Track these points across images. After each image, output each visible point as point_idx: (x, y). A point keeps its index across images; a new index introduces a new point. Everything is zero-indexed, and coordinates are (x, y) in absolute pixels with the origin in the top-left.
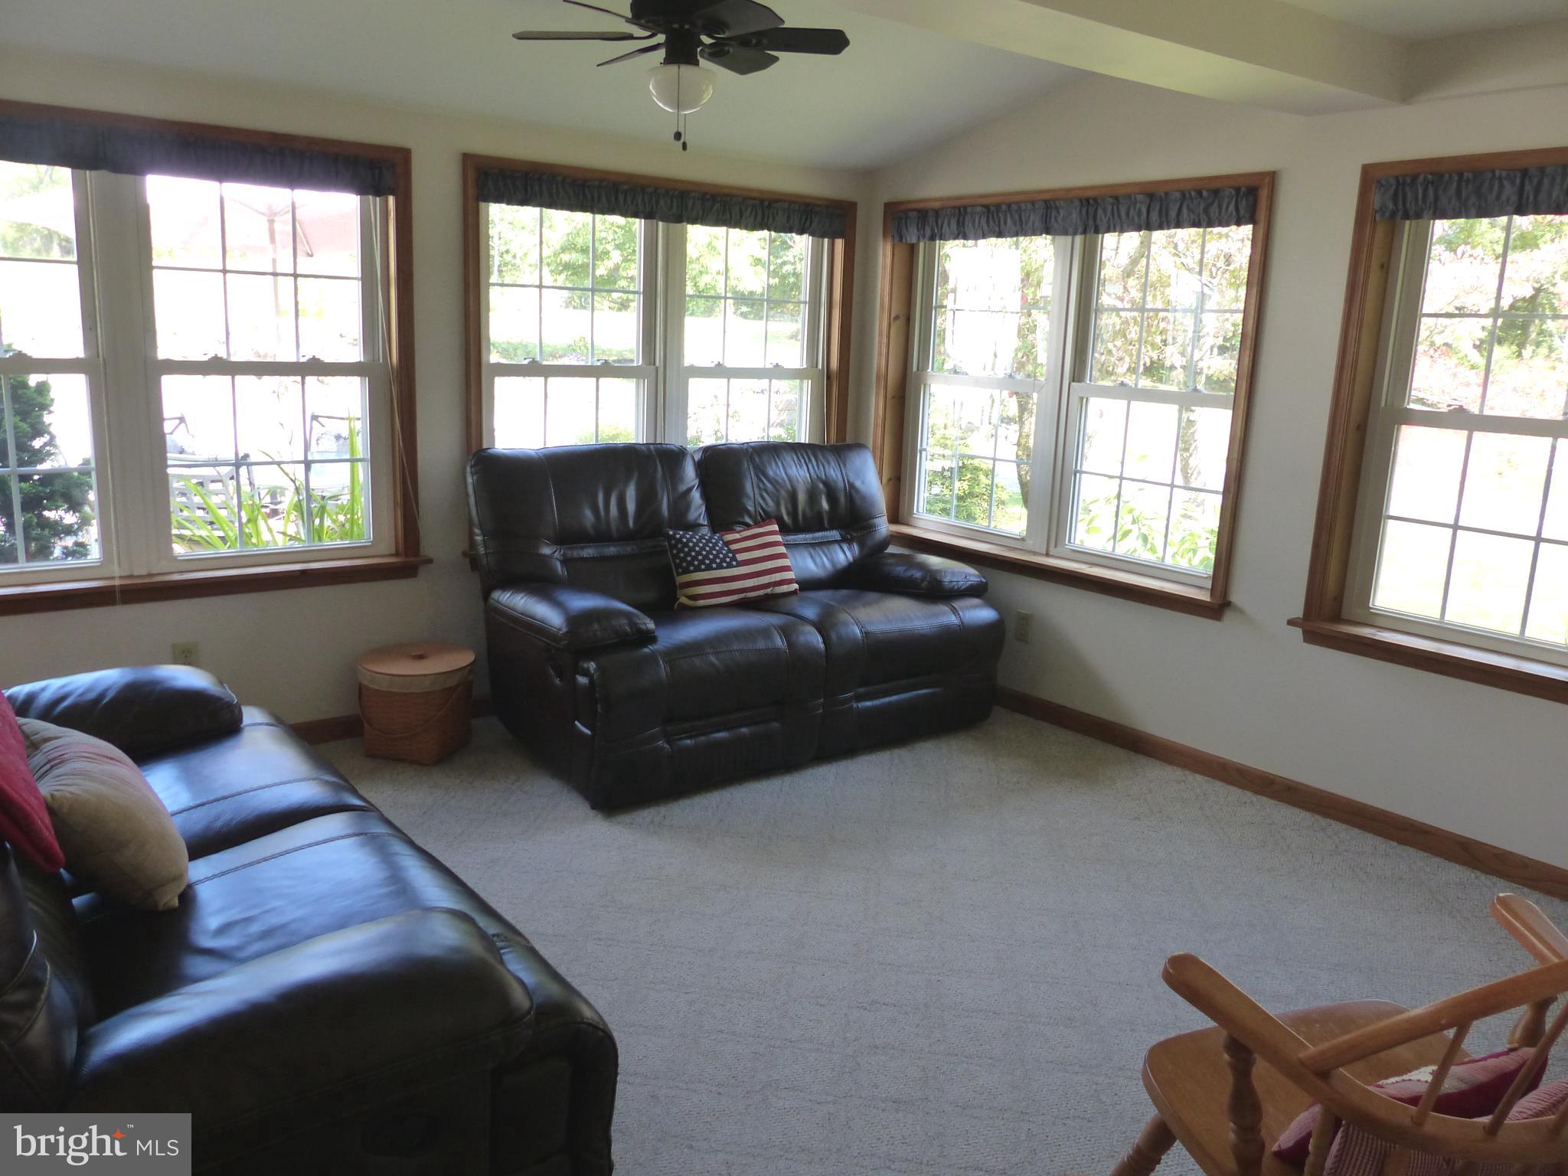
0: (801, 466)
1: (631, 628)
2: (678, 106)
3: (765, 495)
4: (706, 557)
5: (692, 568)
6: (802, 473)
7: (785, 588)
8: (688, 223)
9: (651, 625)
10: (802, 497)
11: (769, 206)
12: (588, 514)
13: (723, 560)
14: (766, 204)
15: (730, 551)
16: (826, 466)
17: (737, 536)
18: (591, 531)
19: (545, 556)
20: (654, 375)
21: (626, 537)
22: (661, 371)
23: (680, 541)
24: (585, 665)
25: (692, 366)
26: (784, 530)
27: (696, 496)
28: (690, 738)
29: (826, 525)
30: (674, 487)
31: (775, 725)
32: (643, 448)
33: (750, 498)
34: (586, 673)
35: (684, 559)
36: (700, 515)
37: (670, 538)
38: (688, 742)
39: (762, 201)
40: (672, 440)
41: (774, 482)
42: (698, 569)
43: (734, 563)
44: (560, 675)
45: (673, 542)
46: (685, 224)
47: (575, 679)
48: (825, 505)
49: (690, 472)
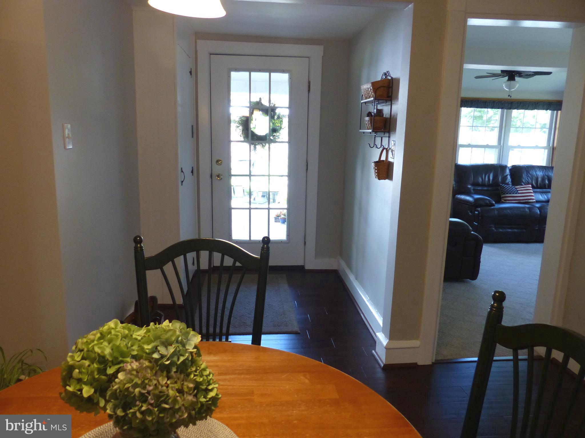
0: (540, 172)
1: (489, 202)
2: (510, 89)
3: (528, 178)
4: (510, 191)
5: (506, 193)
6: (540, 173)
7: (531, 201)
8: (513, 109)
9: (494, 203)
10: (540, 179)
11: (537, 103)
12: (480, 179)
13: (514, 192)
14: (536, 103)
15: (517, 190)
16: (548, 172)
17: (519, 187)
18: (480, 183)
19: (469, 188)
20: (500, 147)
21: (489, 185)
22: (502, 146)
23: (503, 187)
24: (478, 209)
25: (511, 146)
26: (533, 187)
27: (509, 177)
28: (501, 229)
29: (547, 187)
30: (503, 174)
31: (524, 230)
32: (496, 165)
33: (524, 178)
34: (478, 211)
35: (504, 191)
36: (509, 182)
37: (501, 186)
38: (501, 230)
39: (535, 102)
40: (504, 163)
41: (532, 175)
42: (507, 194)
43: (517, 193)
44: (471, 212)
45: (501, 187)
46: (512, 110)
47: (475, 212)
48: (547, 182)
49: (508, 171)
